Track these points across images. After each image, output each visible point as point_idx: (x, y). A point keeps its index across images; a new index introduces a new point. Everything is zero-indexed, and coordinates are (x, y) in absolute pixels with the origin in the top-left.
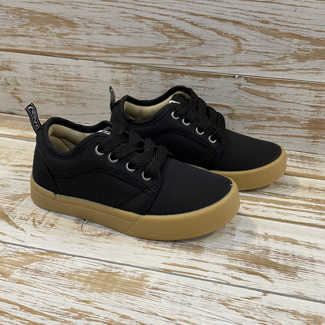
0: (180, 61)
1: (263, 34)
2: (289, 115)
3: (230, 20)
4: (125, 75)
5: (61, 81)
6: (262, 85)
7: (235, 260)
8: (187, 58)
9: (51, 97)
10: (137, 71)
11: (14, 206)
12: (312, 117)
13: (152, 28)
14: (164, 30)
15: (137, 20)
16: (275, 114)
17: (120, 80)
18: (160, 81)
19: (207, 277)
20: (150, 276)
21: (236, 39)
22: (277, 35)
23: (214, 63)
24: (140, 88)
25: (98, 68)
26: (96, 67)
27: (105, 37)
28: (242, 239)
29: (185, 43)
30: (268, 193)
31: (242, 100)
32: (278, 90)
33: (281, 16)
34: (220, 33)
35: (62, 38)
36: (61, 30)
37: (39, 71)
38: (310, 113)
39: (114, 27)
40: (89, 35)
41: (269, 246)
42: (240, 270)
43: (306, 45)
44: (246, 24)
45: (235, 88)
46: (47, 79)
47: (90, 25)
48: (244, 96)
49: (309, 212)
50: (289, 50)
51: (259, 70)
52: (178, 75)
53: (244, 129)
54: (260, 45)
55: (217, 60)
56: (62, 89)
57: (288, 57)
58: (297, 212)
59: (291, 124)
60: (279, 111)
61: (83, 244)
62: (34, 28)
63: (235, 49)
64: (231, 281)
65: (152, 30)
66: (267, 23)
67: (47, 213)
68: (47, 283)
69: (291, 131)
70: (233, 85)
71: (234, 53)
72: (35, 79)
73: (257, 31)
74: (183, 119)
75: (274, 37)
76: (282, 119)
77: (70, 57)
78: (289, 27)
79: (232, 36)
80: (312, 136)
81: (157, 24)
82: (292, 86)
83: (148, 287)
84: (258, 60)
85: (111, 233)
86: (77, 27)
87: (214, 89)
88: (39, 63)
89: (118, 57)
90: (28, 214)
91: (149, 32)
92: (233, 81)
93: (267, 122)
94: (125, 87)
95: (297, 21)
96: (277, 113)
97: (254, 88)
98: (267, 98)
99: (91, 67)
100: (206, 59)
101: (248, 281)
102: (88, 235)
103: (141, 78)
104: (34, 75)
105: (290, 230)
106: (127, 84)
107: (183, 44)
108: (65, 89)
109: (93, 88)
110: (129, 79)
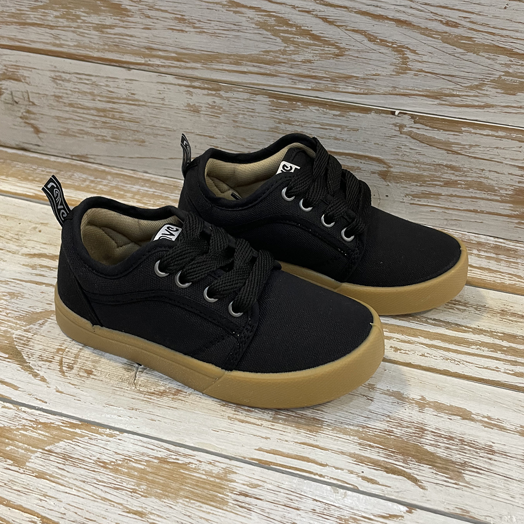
0: (303, 81)
1: (447, 44)
2: (482, 180)
3: (390, 17)
4: (210, 100)
5: (104, 103)
6: (439, 129)
7: (370, 446)
8: (315, 77)
9: (87, 127)
10: (229, 95)
11: (30, 335)
12: (520, 185)
13: (256, 24)
14: (278, 28)
15: (232, 9)
16: (457, 177)
17: (202, 107)
18: (267, 112)
19: (324, 477)
20: (237, 471)
21: (399, 49)
22: (471, 46)
23: (361, 89)
24: (236, 122)
25: (164, 86)
26: (160, 84)
27: (176, 34)
28: (384, 407)
29: (312, 52)
30: (434, 320)
31: (405, 151)
32: (465, 138)
33: (480, 15)
34: (372, 38)
35: (102, 32)
36: (100, 19)
37: (66, 84)
38: (518, 179)
39: (192, 19)
40: (150, 31)
41: (425, 421)
42: (376, 464)
43: (519, 67)
44: (419, 26)
45: (393, 131)
46: (79, 98)
47: (150, 13)
48: (407, 145)
49: (497, 359)
50: (490, 74)
51: (436, 105)
52: (298, 103)
53: (406, 196)
54: (441, 62)
55: (365, 83)
56: (105, 116)
57: (487, 84)
58: (476, 357)
59: (485, 193)
60: (465, 172)
61: (136, 410)
62: (55, 13)
63: (398, 66)
64: (360, 485)
65: (256, 27)
66: (456, 25)
67: (81, 349)
68: (81, 479)
69: (483, 205)
70: (391, 125)
71: (394, 73)
72: (61, 97)
73: (437, 38)
74: (301, 199)
75: (465, 50)
76: (469, 185)
77: (117, 65)
78: (493, 34)
79: (393, 44)
80: (517, 215)
81: (265, 17)
82: (491, 133)
83: (232, 491)
84: (435, 87)
85: (180, 391)
86: (128, 16)
87: (358, 130)
88: (65, 71)
89: (197, 69)
90: (53, 350)
91: (250, 29)
92: (391, 119)
93: (443, 188)
94: (209, 119)
95: (507, 25)
96: (461, 176)
97: (425, 133)
98: (446, 150)
99: (152, 82)
100: (347, 81)
101: (386, 486)
102: (144, 393)
103: (237, 106)
104: (58, 90)
105: (462, 392)
106: (213, 114)
107: (309, 53)
108: (110, 116)
109: (157, 116)
110: (216, 106)
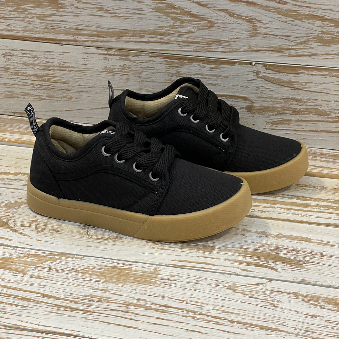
0: (187, 46)
1: (280, 16)
2: (318, 107)
4: (121, 63)
5: (42, 71)
6: (283, 73)
8: (196, 43)
10: (136, 58)
13: (153, 9)
14: (168, 11)
16: (301, 106)
17: (115, 68)
18: (163, 69)
21: (251, 21)
22: (297, 16)
23: (227, 49)
24: (139, 77)
25: (87, 55)
26: (84, 54)
27: (97, 19)
29: (192, 25)
30: (288, 195)
31: (262, 90)
32: (302, 78)
34: (231, 14)
35: (43, 20)
36: (43, 11)
39: (108, 8)
40: (78, 17)
43: (329, 28)
44: (261, 5)
45: (252, 76)
46: (23, 68)
47: (78, 5)
48: (263, 86)
49: (329, 213)
50: (312, 33)
51: (279, 56)
52: (185, 61)
53: (267, 124)
54: (278, 27)
55: (230, 44)
56: (43, 81)
57: (311, 40)
59: (321, 117)
60: (305, 102)
62: (9, 9)
63: (251, 32)
65: (153, 11)
66: (285, 3)
69: (321, 126)
70: (251, 73)
71: (249, 37)
72: (9, 68)
73: (274, 12)
74: (191, 115)
75: (293, 18)
76: (309, 112)
77: (53, 42)
78: (310, 7)
79: (246, 18)
81: (159, 4)
82: (318, 73)
84: (277, 44)
86: (63, 8)
87: (228, 77)
88: (14, 49)
89: (112, 42)
91: (149, 13)
92: (250, 68)
93: (292, 115)
94: (121, 77)
96: (303, 105)
97: (274, 77)
98: (290, 87)
99: (79, 53)
100: (218, 44)
103: (141, 66)
106: (124, 73)
107: (190, 26)
108: (46, 80)
109: (81, 78)
110: (126, 67)
